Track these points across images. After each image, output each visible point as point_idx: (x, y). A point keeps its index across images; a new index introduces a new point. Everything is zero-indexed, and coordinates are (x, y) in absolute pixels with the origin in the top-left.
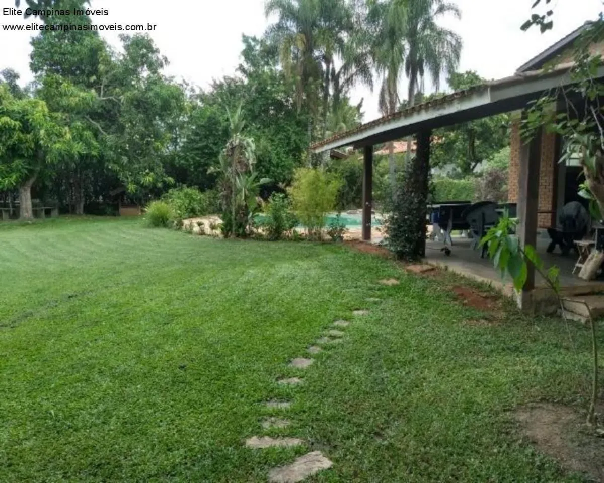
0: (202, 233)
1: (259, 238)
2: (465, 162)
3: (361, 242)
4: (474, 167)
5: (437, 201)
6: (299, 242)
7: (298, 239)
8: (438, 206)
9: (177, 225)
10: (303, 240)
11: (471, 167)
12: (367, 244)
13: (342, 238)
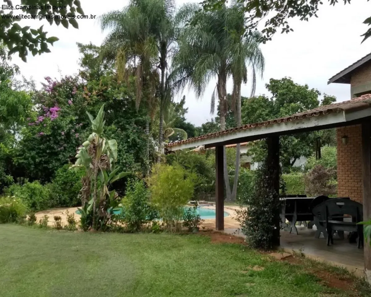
0: (59, 227)
1: (120, 230)
2: (286, 158)
3: (216, 233)
4: (293, 162)
5: (287, 194)
6: (158, 233)
7: (157, 230)
8: (285, 199)
9: (30, 220)
10: (162, 231)
11: (291, 163)
12: (221, 234)
13: (199, 228)
